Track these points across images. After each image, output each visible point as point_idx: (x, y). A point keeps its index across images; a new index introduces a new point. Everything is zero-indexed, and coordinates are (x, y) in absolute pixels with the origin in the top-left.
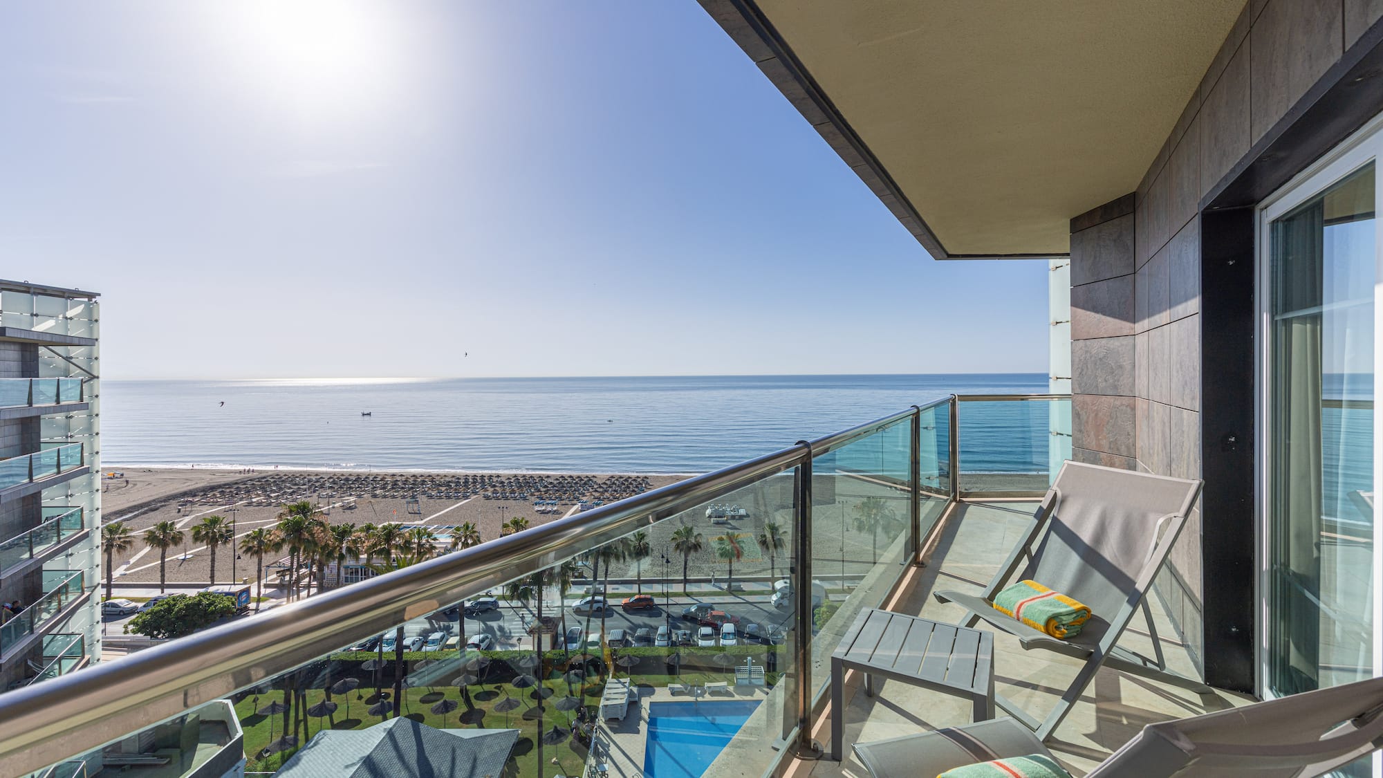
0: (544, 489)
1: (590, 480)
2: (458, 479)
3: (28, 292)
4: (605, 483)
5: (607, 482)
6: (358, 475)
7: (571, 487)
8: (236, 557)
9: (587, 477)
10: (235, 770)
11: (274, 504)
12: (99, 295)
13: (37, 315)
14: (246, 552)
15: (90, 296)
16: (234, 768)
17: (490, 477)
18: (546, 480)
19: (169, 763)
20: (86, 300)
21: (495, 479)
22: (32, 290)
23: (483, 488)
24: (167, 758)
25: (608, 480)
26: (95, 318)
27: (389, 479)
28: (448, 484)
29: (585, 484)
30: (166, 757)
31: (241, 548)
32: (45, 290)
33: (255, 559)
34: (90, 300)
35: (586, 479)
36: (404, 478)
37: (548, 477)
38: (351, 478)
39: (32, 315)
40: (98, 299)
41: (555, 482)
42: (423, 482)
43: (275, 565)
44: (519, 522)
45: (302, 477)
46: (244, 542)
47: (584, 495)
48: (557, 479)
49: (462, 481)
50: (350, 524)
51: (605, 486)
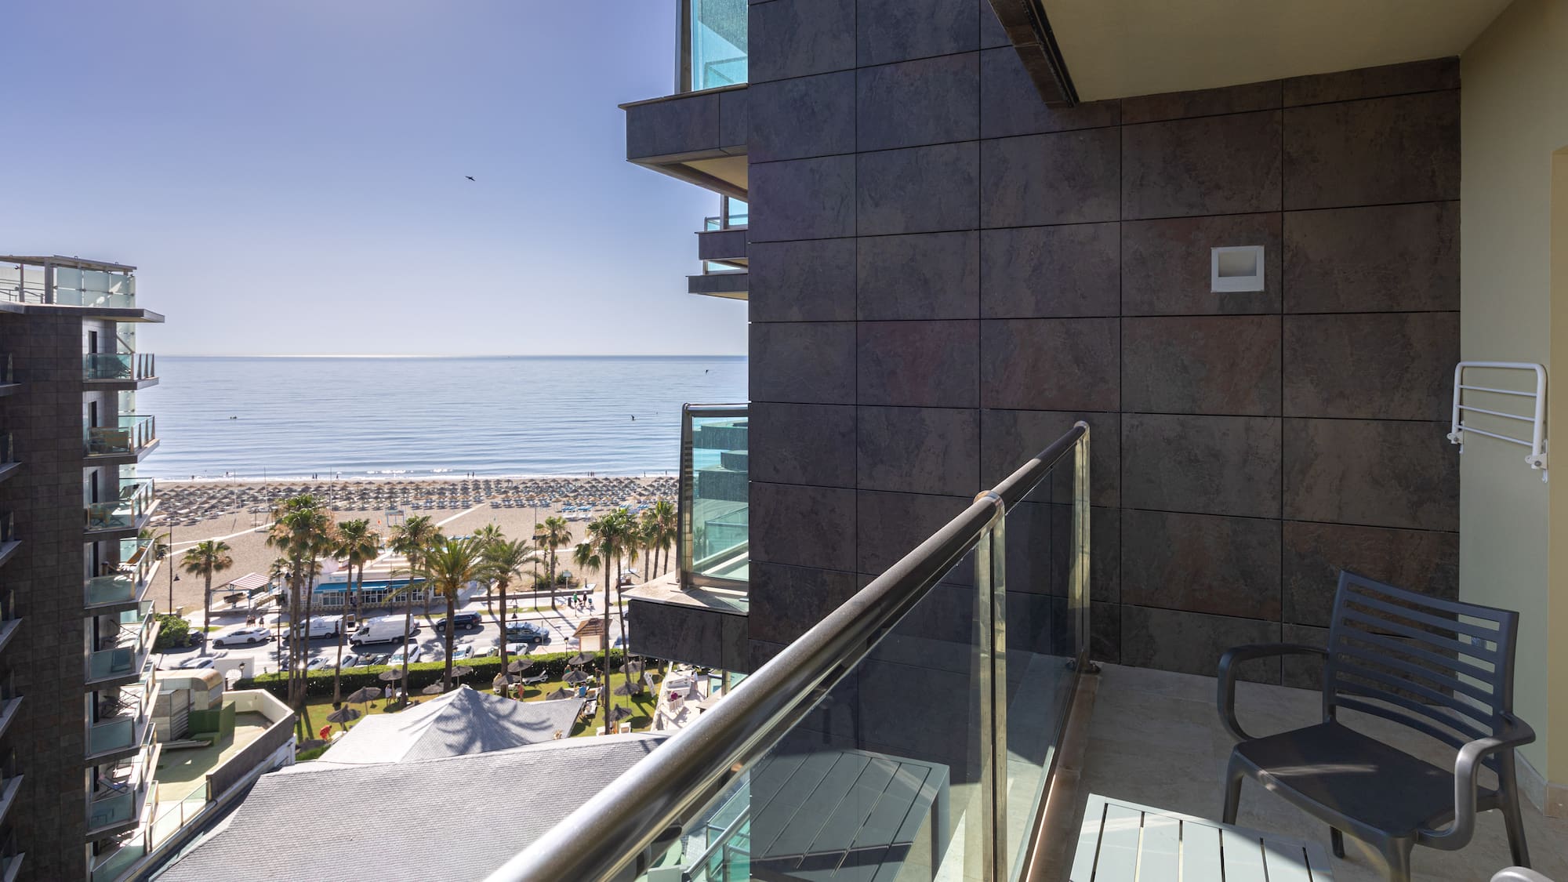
0: (573, 495)
1: (632, 482)
2: (453, 485)
3: (76, 267)
4: (651, 486)
5: (654, 484)
6: (304, 484)
7: (608, 490)
8: (173, 578)
9: (628, 479)
10: (289, 746)
11: (185, 523)
12: (135, 268)
13: (84, 290)
14: (190, 570)
15: (126, 269)
16: (287, 744)
17: (498, 482)
18: (574, 483)
19: (211, 745)
20: (122, 273)
21: (505, 485)
22: (80, 265)
23: (488, 495)
24: (208, 741)
25: (656, 481)
26: (132, 292)
27: (352, 489)
28: (441, 492)
29: (626, 486)
30: (207, 739)
31: (183, 565)
32: (90, 265)
33: (202, 579)
34: (126, 274)
35: (626, 482)
36: (373, 487)
37: (576, 480)
38: (294, 487)
39: (82, 290)
40: (134, 273)
41: (587, 486)
42: (404, 491)
43: (223, 588)
44: (555, 522)
45: (218, 489)
46: (188, 557)
47: (624, 499)
48: (589, 482)
49: (459, 487)
50: (363, 520)
51: (651, 489)
